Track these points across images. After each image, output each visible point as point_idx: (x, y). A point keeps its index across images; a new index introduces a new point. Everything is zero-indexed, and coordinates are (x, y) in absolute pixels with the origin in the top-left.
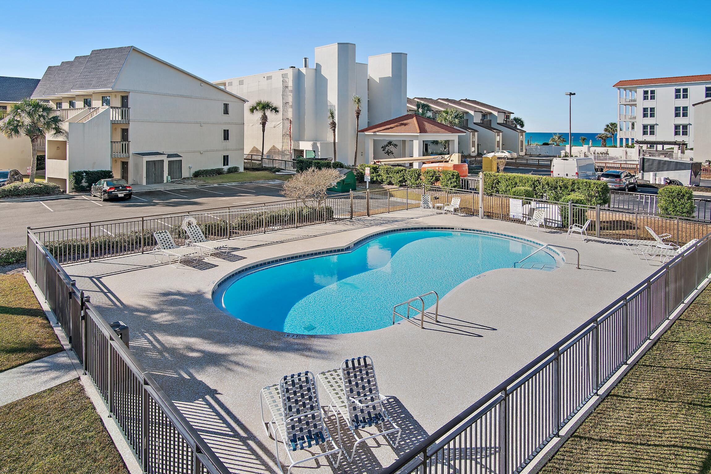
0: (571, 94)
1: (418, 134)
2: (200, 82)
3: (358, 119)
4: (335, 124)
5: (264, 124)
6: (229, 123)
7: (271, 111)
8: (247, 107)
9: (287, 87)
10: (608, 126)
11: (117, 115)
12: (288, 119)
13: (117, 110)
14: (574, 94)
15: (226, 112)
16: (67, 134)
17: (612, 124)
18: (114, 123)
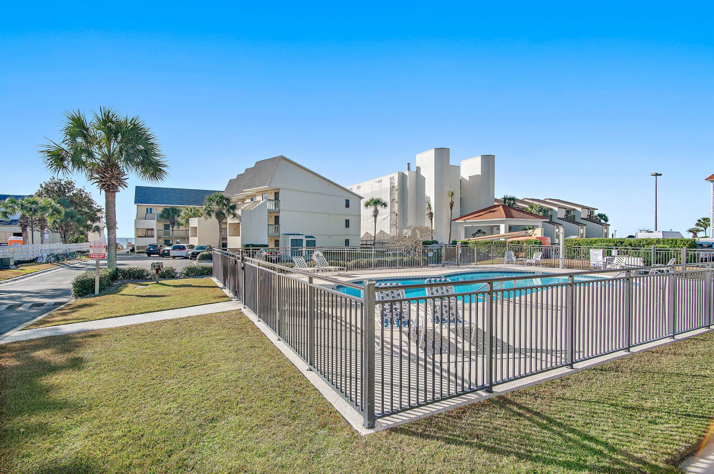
0: (657, 175)
1: (505, 219)
2: (329, 183)
3: (451, 210)
4: (433, 214)
5: (375, 216)
6: (350, 215)
7: (381, 205)
8: (363, 202)
9: (394, 187)
10: (699, 221)
11: (272, 205)
12: (394, 212)
13: (272, 202)
14: (660, 175)
15: (347, 205)
16: (240, 218)
17: (704, 219)
18: (270, 212)
